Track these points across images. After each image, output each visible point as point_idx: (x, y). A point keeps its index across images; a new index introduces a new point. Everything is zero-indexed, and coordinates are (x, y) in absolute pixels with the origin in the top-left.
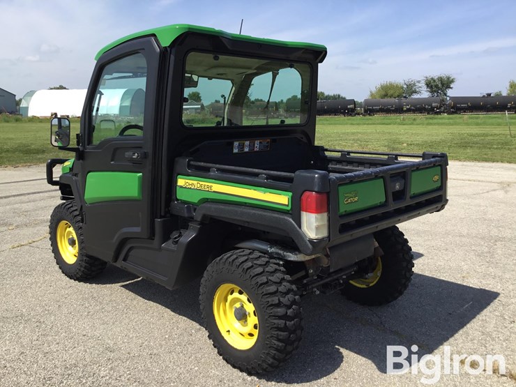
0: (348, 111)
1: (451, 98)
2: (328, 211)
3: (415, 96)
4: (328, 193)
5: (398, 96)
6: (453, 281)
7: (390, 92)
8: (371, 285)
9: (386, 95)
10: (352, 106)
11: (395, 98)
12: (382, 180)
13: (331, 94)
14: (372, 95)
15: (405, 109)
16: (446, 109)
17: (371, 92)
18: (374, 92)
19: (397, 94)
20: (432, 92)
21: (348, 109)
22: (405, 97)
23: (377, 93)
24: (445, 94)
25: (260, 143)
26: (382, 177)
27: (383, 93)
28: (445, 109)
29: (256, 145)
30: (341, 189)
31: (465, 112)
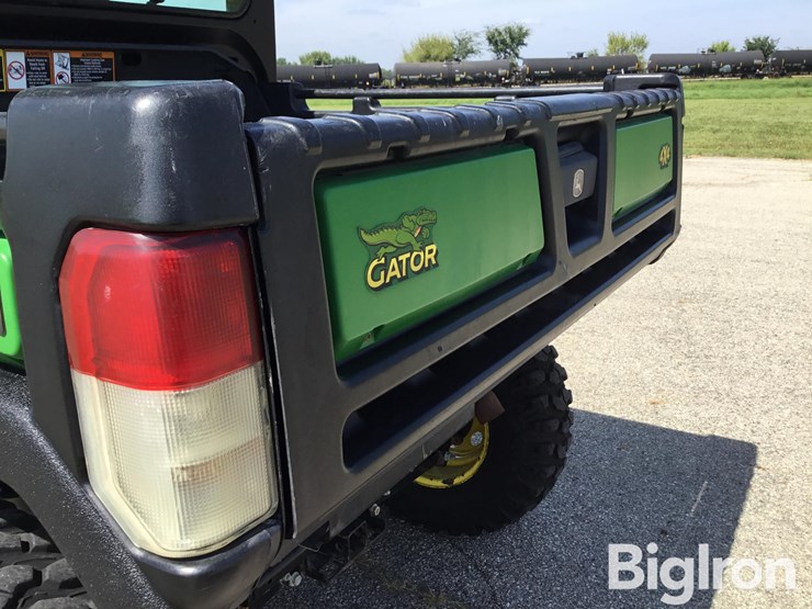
0: (371, 84)
1: (526, 61)
2: (264, 354)
3: (472, 58)
4: (250, 237)
5: (447, 58)
6: (634, 417)
7: (434, 52)
8: (457, 481)
9: (427, 57)
10: (376, 75)
11: (442, 61)
12: (530, 152)
13: (342, 56)
14: (406, 56)
15: (458, 79)
16: (519, 78)
17: (404, 51)
18: (409, 52)
19: (444, 54)
20: (497, 51)
21: (370, 80)
22: (457, 60)
23: (414, 53)
24: (517, 55)
25: (73, 61)
26: (530, 142)
27: (423, 53)
28: (517, 79)
29: (57, 70)
30: (343, 203)
31: (546, 83)
